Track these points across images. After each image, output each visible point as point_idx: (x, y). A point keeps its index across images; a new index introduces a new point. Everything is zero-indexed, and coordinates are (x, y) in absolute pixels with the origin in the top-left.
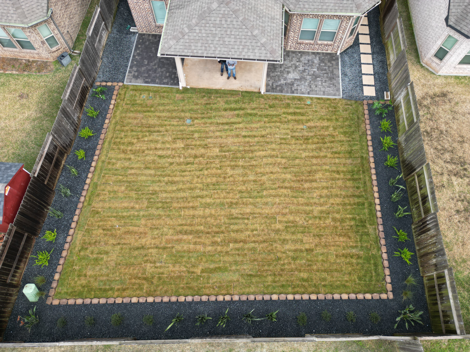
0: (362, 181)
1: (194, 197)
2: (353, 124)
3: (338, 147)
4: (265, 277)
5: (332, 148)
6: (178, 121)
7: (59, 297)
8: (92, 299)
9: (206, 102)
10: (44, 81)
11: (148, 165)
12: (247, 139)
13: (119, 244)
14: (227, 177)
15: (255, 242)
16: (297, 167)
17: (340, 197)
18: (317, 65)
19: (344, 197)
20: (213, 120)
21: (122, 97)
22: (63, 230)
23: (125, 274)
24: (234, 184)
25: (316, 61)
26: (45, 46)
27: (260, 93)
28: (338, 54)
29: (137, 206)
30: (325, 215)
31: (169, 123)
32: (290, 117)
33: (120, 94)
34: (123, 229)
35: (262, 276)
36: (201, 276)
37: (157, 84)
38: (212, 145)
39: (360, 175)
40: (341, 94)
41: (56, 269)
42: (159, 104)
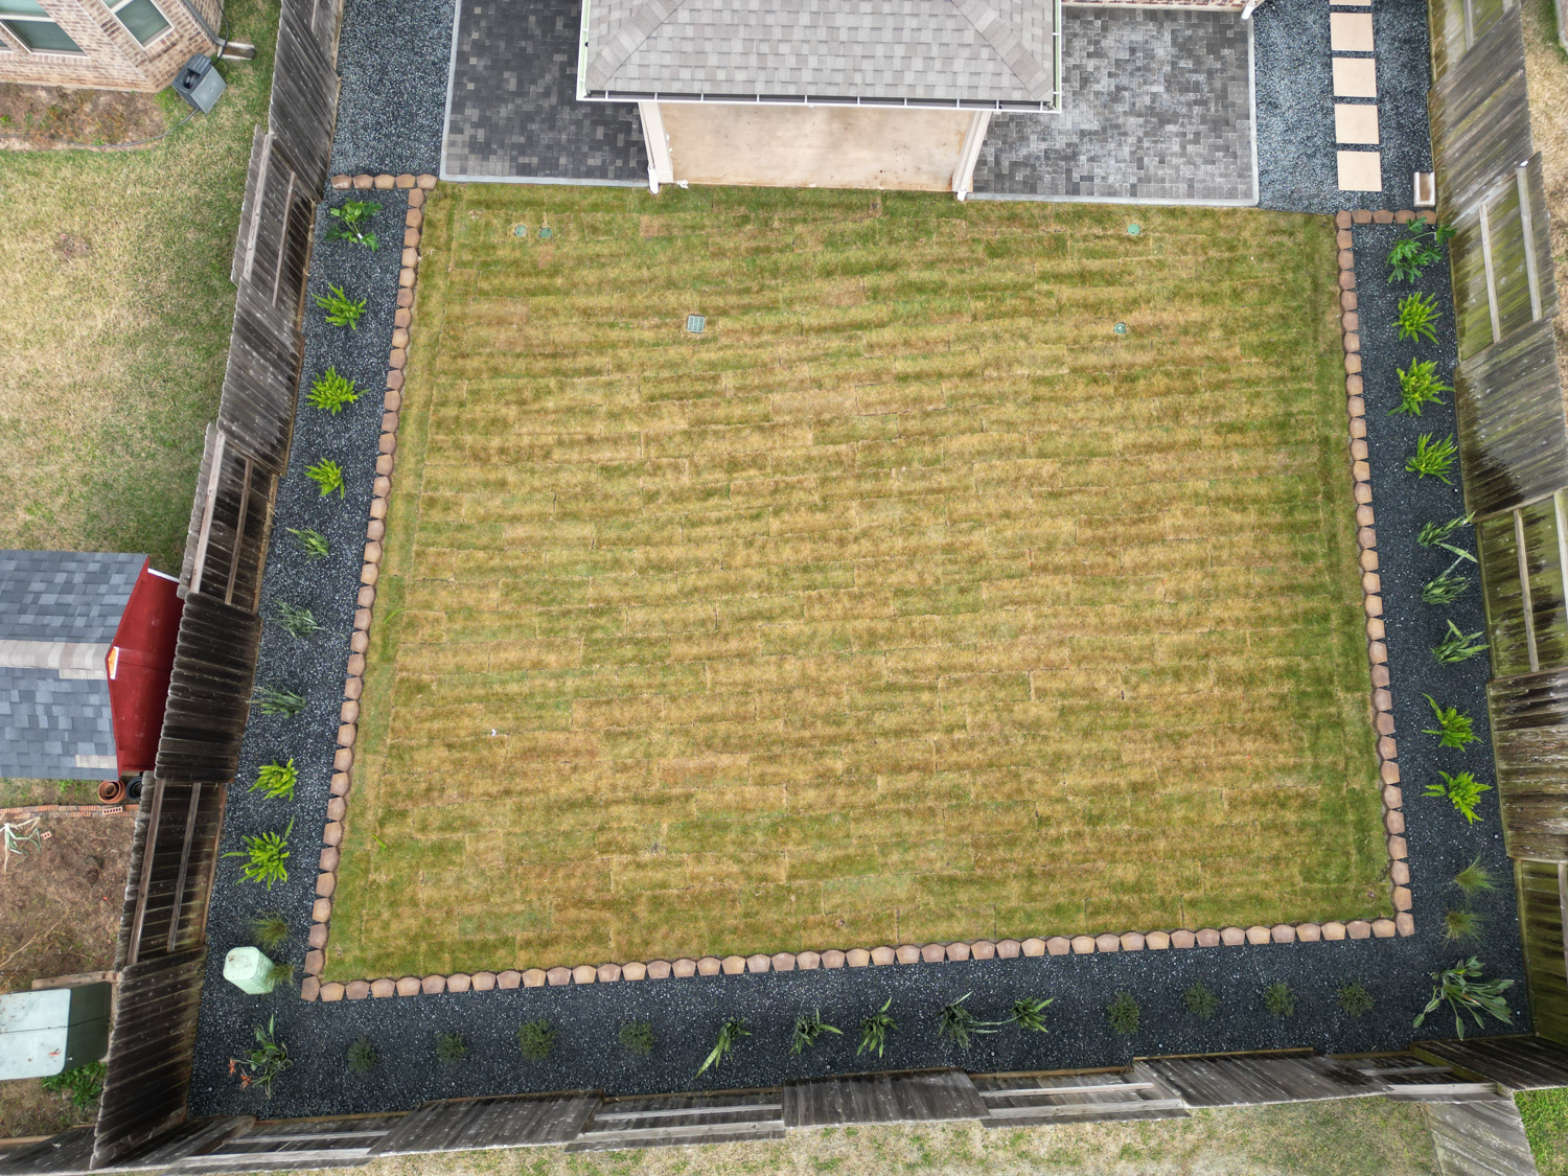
0: (1322, 533)
1: (741, 619)
2: (1295, 310)
3: (1240, 408)
4: (1003, 883)
5: (1218, 409)
6: (658, 327)
7: (340, 974)
8: (446, 977)
9: (754, 244)
10: (140, 180)
11: (572, 506)
12: (913, 389)
13: (507, 792)
14: (851, 537)
15: (959, 767)
16: (1095, 489)
17: (1246, 596)
18: (1167, 68)
19: (1260, 596)
20: (785, 317)
21: (443, 234)
22: (313, 754)
23: (542, 892)
24: (877, 565)
25: (1163, 49)
26: (120, 40)
27: (951, 196)
28: (1247, 15)
29: (551, 659)
30: (1193, 663)
31: (624, 335)
32: (1066, 292)
33: (431, 224)
34: (513, 745)
35: (991, 879)
36: (789, 890)
37: (565, 174)
38: (787, 418)
39: (1316, 508)
40: (1256, 188)
41: (314, 885)
42: (580, 261)
